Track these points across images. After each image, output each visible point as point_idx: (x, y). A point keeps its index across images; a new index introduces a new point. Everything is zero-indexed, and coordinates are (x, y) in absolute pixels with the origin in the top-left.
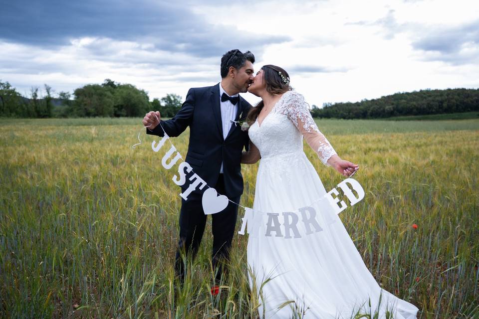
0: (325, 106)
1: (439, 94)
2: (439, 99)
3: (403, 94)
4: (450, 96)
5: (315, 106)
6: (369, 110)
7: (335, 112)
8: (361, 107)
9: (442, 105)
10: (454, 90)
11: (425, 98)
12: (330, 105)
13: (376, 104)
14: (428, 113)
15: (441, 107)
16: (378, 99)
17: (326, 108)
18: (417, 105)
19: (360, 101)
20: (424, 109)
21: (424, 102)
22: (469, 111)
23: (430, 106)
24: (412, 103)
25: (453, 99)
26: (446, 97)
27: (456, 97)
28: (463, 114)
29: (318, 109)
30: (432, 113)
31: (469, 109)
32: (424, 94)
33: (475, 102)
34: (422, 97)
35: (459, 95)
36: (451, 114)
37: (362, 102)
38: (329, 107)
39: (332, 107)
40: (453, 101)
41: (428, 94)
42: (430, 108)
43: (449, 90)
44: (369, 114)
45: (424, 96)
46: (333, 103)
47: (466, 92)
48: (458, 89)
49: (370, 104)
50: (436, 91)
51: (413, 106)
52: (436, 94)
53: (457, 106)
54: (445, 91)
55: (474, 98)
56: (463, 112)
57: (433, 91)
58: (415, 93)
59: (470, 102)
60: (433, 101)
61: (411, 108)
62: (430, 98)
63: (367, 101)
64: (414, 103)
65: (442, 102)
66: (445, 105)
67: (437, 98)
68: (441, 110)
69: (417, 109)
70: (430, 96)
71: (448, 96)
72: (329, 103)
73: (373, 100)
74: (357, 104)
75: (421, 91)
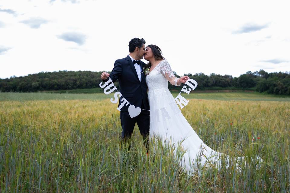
1: (73, 74)
2: (73, 78)
3: (46, 73)
4: (81, 76)
6: (18, 85)
8: (11, 83)
9: (76, 83)
10: (83, 71)
11: (63, 77)
13: (24, 81)
15: (75, 84)
16: (26, 77)
18: (57, 83)
19: (9, 78)
20: (63, 85)
21: (63, 80)
22: (94, 87)
23: (67, 83)
24: (53, 81)
25: (83, 78)
26: (79, 77)
27: (85, 77)
28: (91, 89)
30: (69, 89)
31: (95, 86)
32: (63, 74)
35: (87, 75)
36: (82, 90)
37: (12, 79)
40: (84, 80)
42: (67, 85)
43: (80, 71)
44: (17, 88)
45: (63, 75)
47: (92, 74)
49: (19, 80)
50: (71, 72)
51: (54, 83)
52: (71, 74)
53: (86, 83)
54: (77, 72)
55: (97, 78)
56: (90, 88)
57: (68, 72)
58: (55, 73)
59: (94, 81)
60: (69, 79)
61: (53, 84)
62: (67, 77)
63: (16, 78)
64: (55, 81)
65: (76, 81)
66: (78, 83)
67: (72, 78)
68: (75, 86)
69: (58, 85)
70: (67, 76)
71: (80, 76)
73: (21, 77)
74: (7, 80)
75: (60, 71)
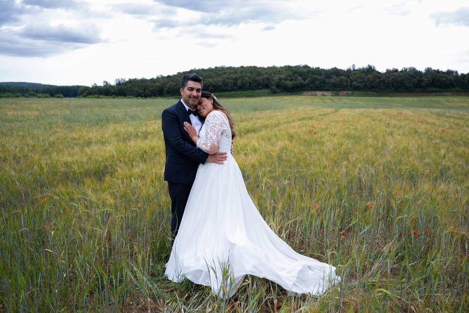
0: (118, 82)
1: (233, 71)
2: (233, 76)
3: (199, 70)
4: (244, 74)
5: (107, 83)
6: (165, 87)
7: (130, 89)
8: (157, 84)
9: (236, 82)
10: (246, 67)
11: (220, 75)
12: (123, 82)
13: (172, 81)
14: (224, 91)
15: (235, 84)
16: (175, 75)
17: (119, 84)
18: (213, 83)
19: (155, 78)
20: (220, 86)
21: (220, 79)
22: (260, 89)
23: (225, 83)
24: (208, 80)
25: (246, 76)
26: (240, 74)
27: (249, 75)
28: (256, 91)
29: (110, 85)
30: (228, 90)
31: (261, 87)
32: (219, 71)
33: (266, 80)
34: (217, 74)
35: (251, 73)
36: (244, 92)
37: (158, 78)
38: (123, 83)
39: (126, 83)
40: (247, 78)
41: (223, 72)
42: (225, 86)
43: (242, 67)
44: (165, 91)
45: (220, 73)
46: (127, 80)
47: (257, 70)
48: (250, 67)
49: (166, 80)
50: (230, 68)
51: (209, 83)
52: (230, 71)
53: (250, 83)
54: (238, 68)
55: (264, 76)
56: (255, 90)
57: (227, 68)
58: (210, 70)
59: (261, 80)
60: (228, 78)
61: (207, 85)
62: (225, 76)
63: (163, 77)
64: (210, 80)
65: (236, 80)
66: (239, 82)
67: (232, 76)
68: (235, 87)
69: (213, 86)
70: (225, 73)
71: (241, 73)
72: (122, 79)
73: (169, 77)
74: (152, 80)
75: (216, 68)
